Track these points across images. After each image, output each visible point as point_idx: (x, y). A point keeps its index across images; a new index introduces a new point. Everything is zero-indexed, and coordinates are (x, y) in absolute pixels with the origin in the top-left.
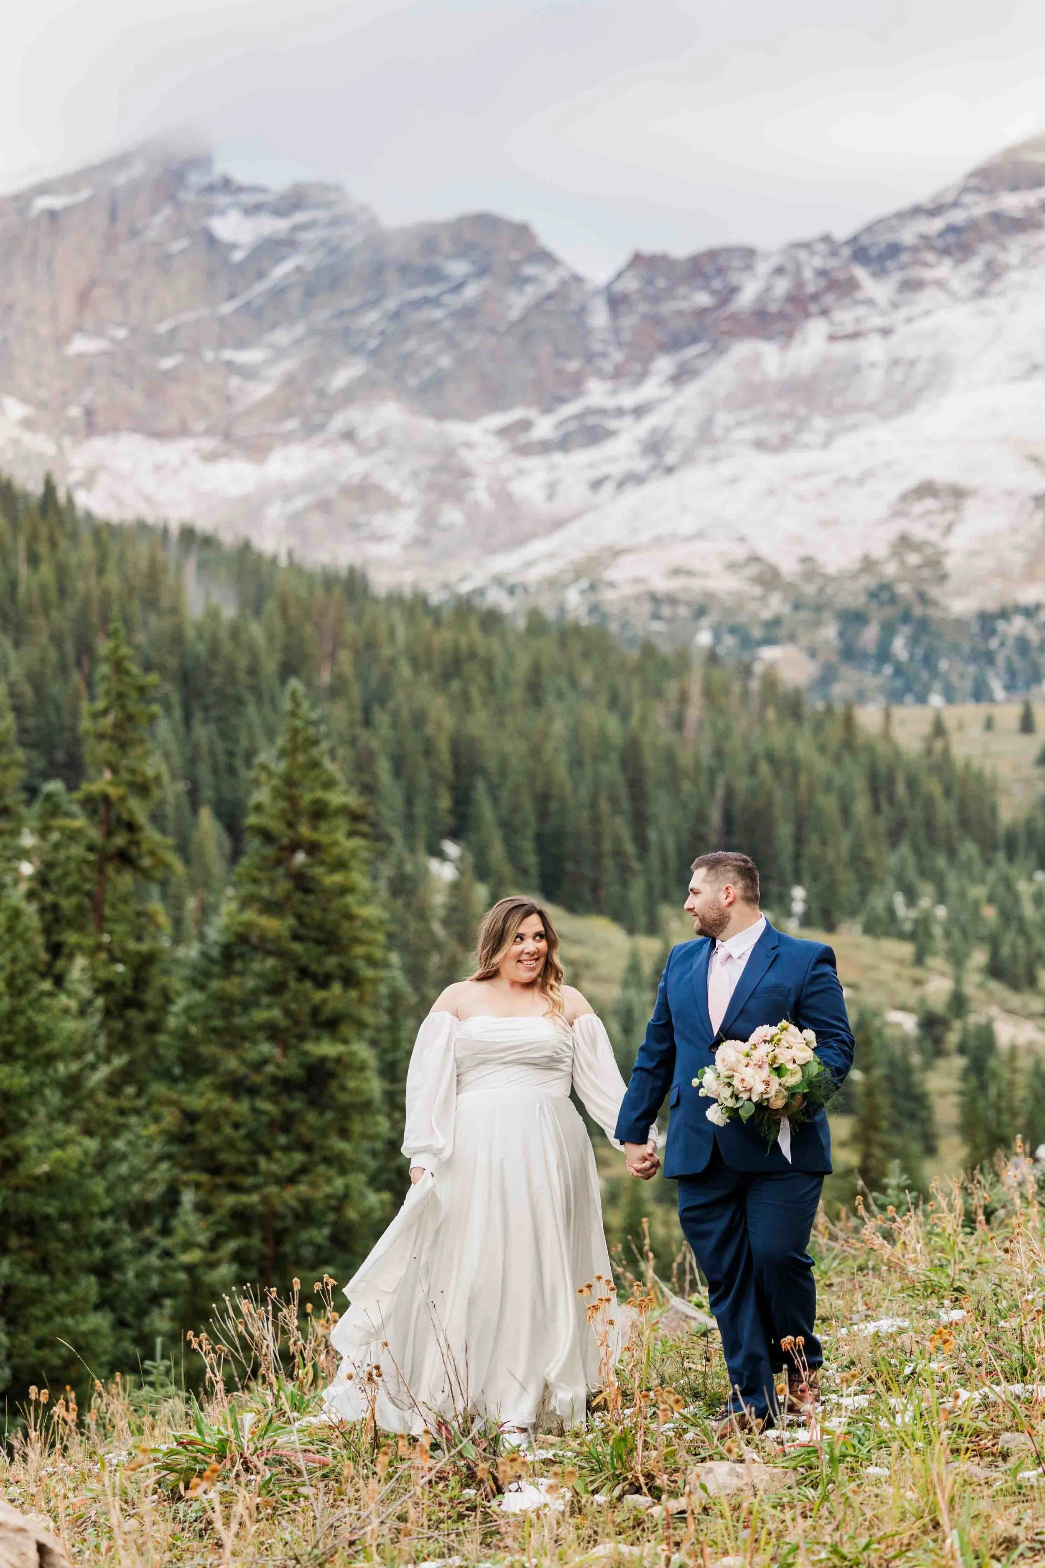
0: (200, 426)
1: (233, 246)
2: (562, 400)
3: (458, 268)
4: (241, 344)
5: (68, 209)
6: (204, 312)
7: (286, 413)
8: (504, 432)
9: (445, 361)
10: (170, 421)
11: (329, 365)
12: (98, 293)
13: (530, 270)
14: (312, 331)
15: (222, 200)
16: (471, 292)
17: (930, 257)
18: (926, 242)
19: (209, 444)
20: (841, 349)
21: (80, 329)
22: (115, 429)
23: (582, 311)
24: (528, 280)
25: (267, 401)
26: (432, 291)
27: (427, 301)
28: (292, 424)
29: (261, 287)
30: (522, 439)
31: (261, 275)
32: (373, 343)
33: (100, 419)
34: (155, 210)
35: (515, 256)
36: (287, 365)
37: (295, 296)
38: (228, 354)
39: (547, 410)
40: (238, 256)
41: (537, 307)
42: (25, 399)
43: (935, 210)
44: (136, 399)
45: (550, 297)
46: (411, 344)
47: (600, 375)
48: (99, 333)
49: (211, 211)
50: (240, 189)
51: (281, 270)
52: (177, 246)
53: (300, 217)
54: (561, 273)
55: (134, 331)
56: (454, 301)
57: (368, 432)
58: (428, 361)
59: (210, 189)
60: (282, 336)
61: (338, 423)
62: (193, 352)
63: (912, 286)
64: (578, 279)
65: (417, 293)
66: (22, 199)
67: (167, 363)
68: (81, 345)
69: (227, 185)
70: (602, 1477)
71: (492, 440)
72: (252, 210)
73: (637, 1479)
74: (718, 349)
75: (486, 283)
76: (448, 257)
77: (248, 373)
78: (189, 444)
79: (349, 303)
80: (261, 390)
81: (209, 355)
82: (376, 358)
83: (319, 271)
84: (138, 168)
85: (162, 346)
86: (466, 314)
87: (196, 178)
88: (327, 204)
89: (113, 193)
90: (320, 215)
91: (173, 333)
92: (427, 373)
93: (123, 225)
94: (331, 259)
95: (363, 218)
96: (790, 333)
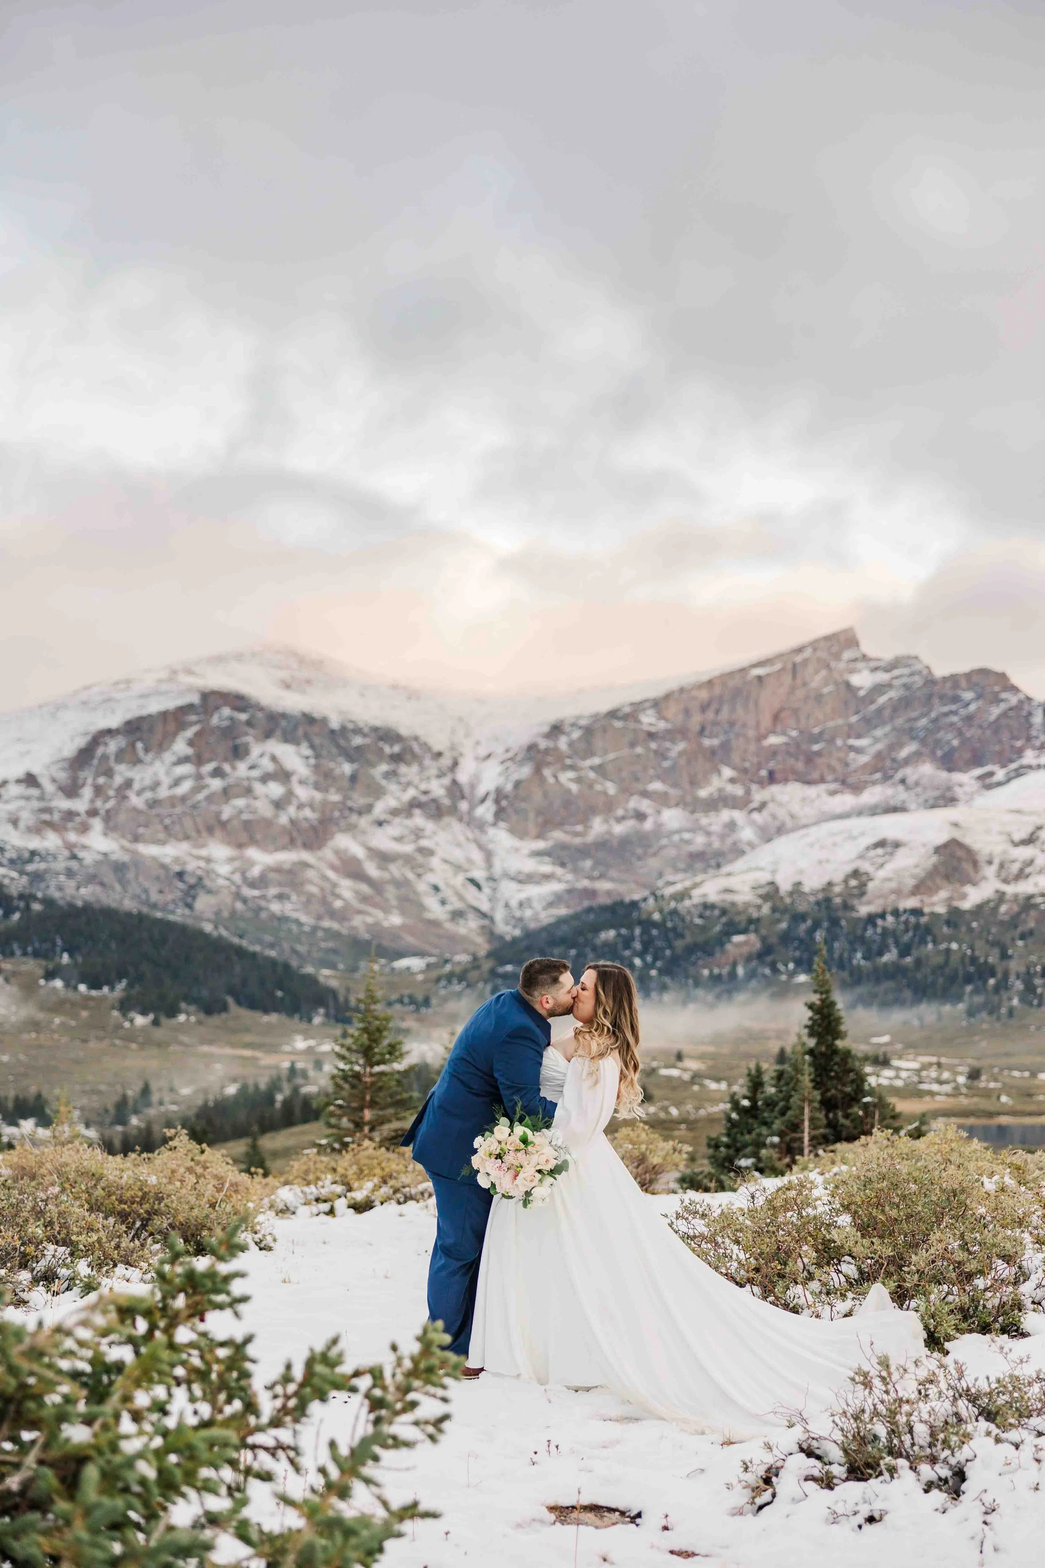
0: (830, 778)
1: (859, 689)
2: (1012, 761)
3: (968, 695)
4: (859, 736)
5: (768, 675)
6: (840, 721)
7: (877, 771)
8: (981, 778)
9: (955, 743)
10: (816, 775)
11: (899, 745)
12: (783, 715)
13: (1004, 695)
14: (894, 729)
15: (860, 665)
16: (972, 707)
19: (833, 786)
21: (774, 732)
22: (786, 780)
23: (1030, 714)
24: (1002, 700)
25: (865, 766)
26: (953, 707)
27: (952, 712)
28: (878, 776)
29: (873, 707)
30: (988, 781)
31: (872, 702)
32: (922, 734)
33: (778, 776)
34: (817, 672)
35: (997, 688)
36: (879, 746)
37: (887, 713)
38: (852, 742)
39: (1004, 766)
40: (862, 693)
41: (1004, 714)
42: (734, 768)
44: (800, 766)
45: (1011, 709)
46: (940, 735)
47: (1034, 748)
48: (784, 733)
49: (852, 671)
50: (871, 659)
51: (882, 700)
52: (826, 690)
53: (896, 672)
54: (1021, 696)
55: (801, 732)
56: (963, 712)
57: (911, 780)
58: (948, 742)
59: (855, 660)
60: (879, 732)
61: (899, 775)
62: (831, 741)
64: (1029, 699)
65: (946, 709)
66: (743, 671)
67: (816, 747)
68: (774, 740)
69: (864, 658)
71: (973, 782)
72: (875, 670)
75: (980, 703)
76: (964, 690)
77: (859, 751)
78: (822, 787)
79: (914, 714)
80: (864, 759)
81: (839, 742)
82: (923, 742)
83: (900, 699)
84: (808, 653)
85: (816, 739)
86: (969, 719)
87: (847, 655)
88: (909, 666)
89: (794, 665)
90: (906, 671)
91: (821, 733)
92: (946, 749)
93: (799, 681)
94: (907, 693)
95: (925, 672)
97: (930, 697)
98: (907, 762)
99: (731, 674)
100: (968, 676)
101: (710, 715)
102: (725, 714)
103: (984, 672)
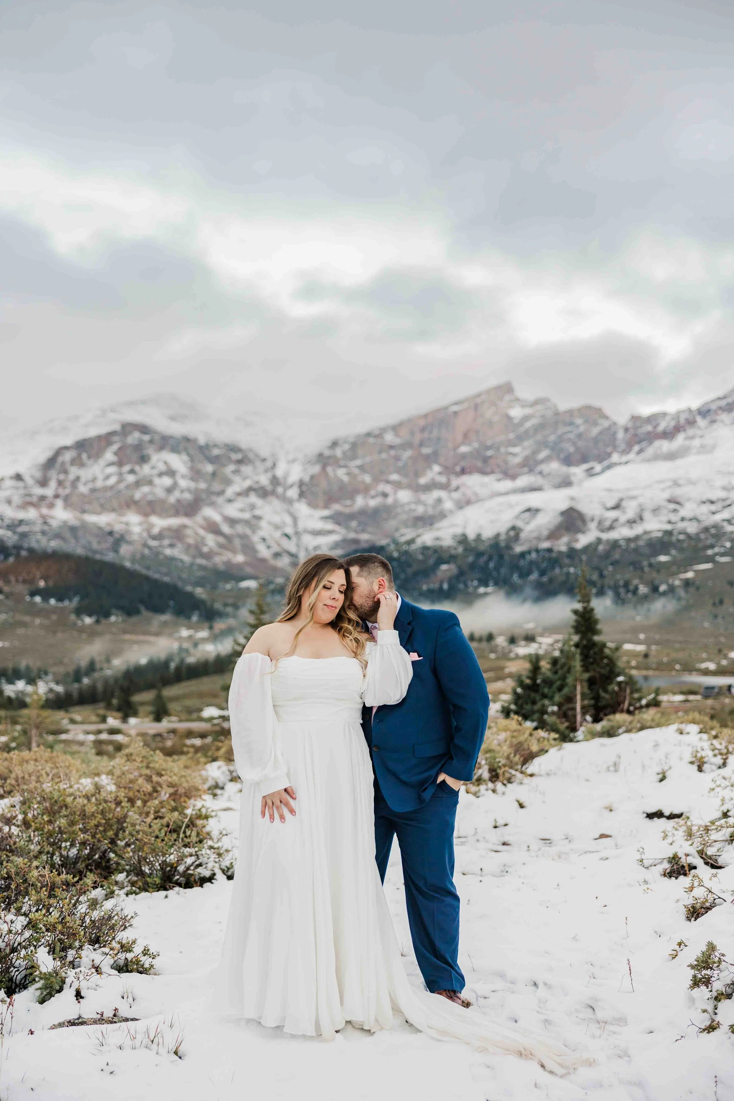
0: (497, 470)
1: (515, 418)
2: (605, 459)
3: (579, 421)
4: (514, 446)
5: (460, 410)
6: (503, 437)
7: (525, 467)
8: (586, 470)
9: (572, 450)
10: (489, 470)
11: (538, 452)
12: (470, 433)
13: (600, 421)
14: (535, 442)
15: (515, 404)
16: (582, 428)
17: (720, 412)
18: (720, 408)
19: (499, 476)
20: (687, 443)
21: (464, 444)
22: (470, 473)
23: (615, 433)
24: (599, 424)
25: (518, 464)
26: (570, 429)
27: (569, 432)
28: (526, 470)
29: (522, 429)
30: (591, 472)
31: (522, 426)
32: (552, 445)
33: (467, 470)
34: (489, 408)
35: (596, 417)
36: (527, 452)
37: (531, 432)
38: (510, 449)
39: (600, 463)
40: (516, 421)
41: (601, 433)
42: (440, 466)
43: (725, 397)
44: (479, 464)
45: (605, 429)
46: (563, 445)
47: (618, 452)
48: (470, 445)
49: (510, 408)
50: (521, 400)
51: (528, 424)
52: (495, 419)
53: (536, 408)
54: (610, 422)
55: (480, 444)
56: (576, 431)
57: (545, 472)
58: (567, 450)
59: (512, 401)
60: (526, 444)
61: (539, 468)
62: (498, 449)
63: (713, 422)
64: (615, 424)
65: (566, 430)
66: (446, 408)
67: (489, 453)
68: (464, 449)
69: (518, 400)
71: (582, 473)
72: (523, 406)
74: (651, 443)
75: (586, 425)
76: (576, 418)
77: (514, 455)
78: (493, 476)
79: (547, 433)
80: (517, 460)
81: (503, 450)
82: (553, 449)
83: (539, 424)
84: (484, 397)
85: (488, 448)
86: (579, 435)
87: (507, 398)
88: (545, 404)
89: (476, 404)
90: (543, 407)
91: (492, 445)
92: (566, 453)
93: (479, 414)
94: (543, 421)
95: (554, 408)
96: (673, 438)
97: (556, 423)
98: (542, 461)
99: (438, 410)
100: (579, 410)
101: (426, 435)
102: (435, 433)
103: (589, 408)
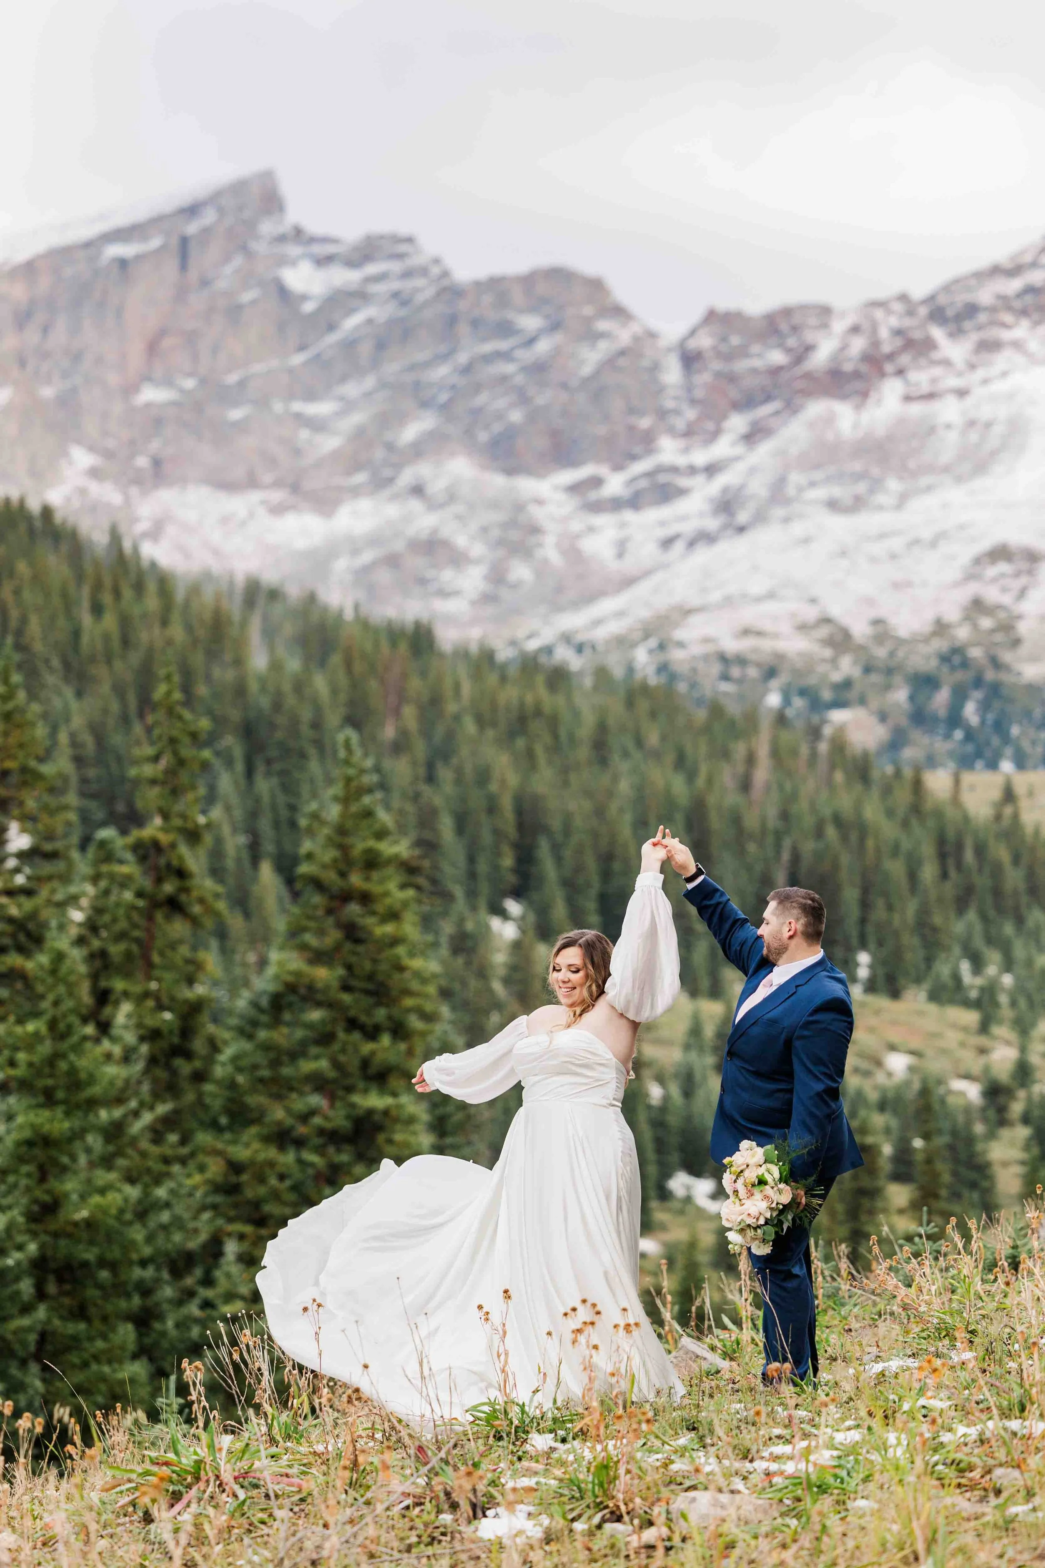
0: (266, 478)
1: (304, 298)
2: (634, 458)
3: (530, 323)
4: (311, 396)
5: (139, 258)
6: (274, 363)
7: (356, 466)
8: (574, 489)
9: (516, 416)
10: (238, 472)
11: (399, 418)
12: (167, 342)
13: (603, 325)
14: (383, 385)
15: (294, 250)
16: (543, 346)
17: (1008, 318)
18: (1005, 303)
19: (277, 496)
20: (916, 409)
21: (147, 378)
22: (182, 480)
23: (655, 368)
24: (602, 335)
25: (335, 455)
26: (503, 345)
27: (499, 355)
28: (360, 478)
29: (333, 338)
30: (593, 495)
31: (331, 327)
32: (443, 397)
33: (168, 468)
34: (227, 259)
35: (588, 310)
36: (357, 418)
37: (365, 349)
38: (297, 406)
39: (618, 467)
40: (308, 307)
41: (610, 363)
42: (92, 449)
43: (1015, 271)
44: (205, 452)
45: (622, 353)
46: (481, 399)
47: (672, 431)
48: (168, 382)
49: (283, 261)
50: (313, 240)
51: (352, 323)
52: (247, 296)
53: (372, 269)
54: (635, 328)
55: (203, 382)
56: (526, 356)
57: (437, 486)
58: (500, 416)
59: (281, 239)
60: (352, 389)
61: (407, 477)
62: (262, 403)
63: (989, 347)
64: (652, 335)
65: (488, 347)
66: (92, 245)
67: (236, 414)
68: (150, 394)
69: (298, 234)
70: (584, 1504)
71: (561, 496)
72: (325, 261)
73: (618, 1507)
74: (791, 408)
75: (558, 338)
76: (521, 311)
77: (318, 425)
78: (255, 497)
79: (421, 356)
80: (330, 443)
81: (278, 407)
82: (445, 412)
83: (391, 323)
84: (209, 217)
85: (231, 396)
86: (539, 369)
87: (267, 227)
88: (400, 256)
89: (184, 242)
90: (395, 267)
91: (242, 384)
92: (497, 428)
93: (193, 274)
94: (403, 312)
95: (435, 271)
96: (865, 395)
97: (452, 320)
99: (67, 252)
100: (529, 280)
101: (32, 336)
102: (59, 336)
103: (558, 275)
